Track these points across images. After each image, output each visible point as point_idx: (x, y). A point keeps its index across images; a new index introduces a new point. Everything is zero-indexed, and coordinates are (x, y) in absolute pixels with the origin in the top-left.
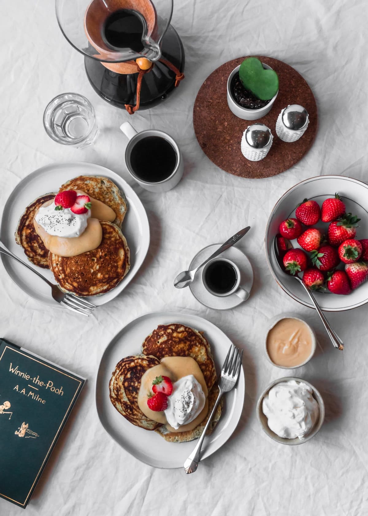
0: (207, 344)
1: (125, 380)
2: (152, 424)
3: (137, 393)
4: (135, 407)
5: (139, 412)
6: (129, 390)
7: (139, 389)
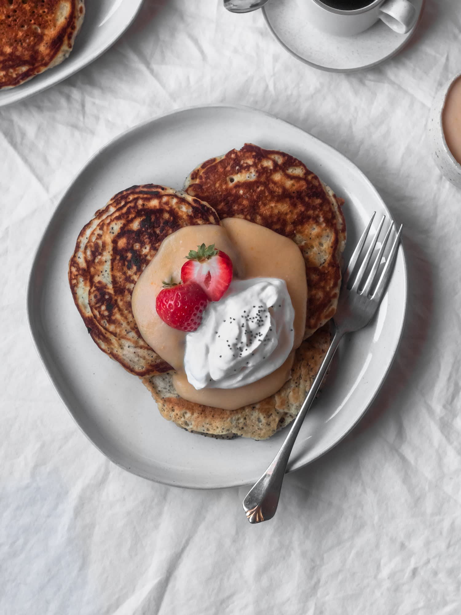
0: (343, 230)
1: (124, 232)
2: (144, 358)
3: (140, 271)
4: (120, 303)
5: (126, 318)
6: (123, 259)
7: (147, 262)
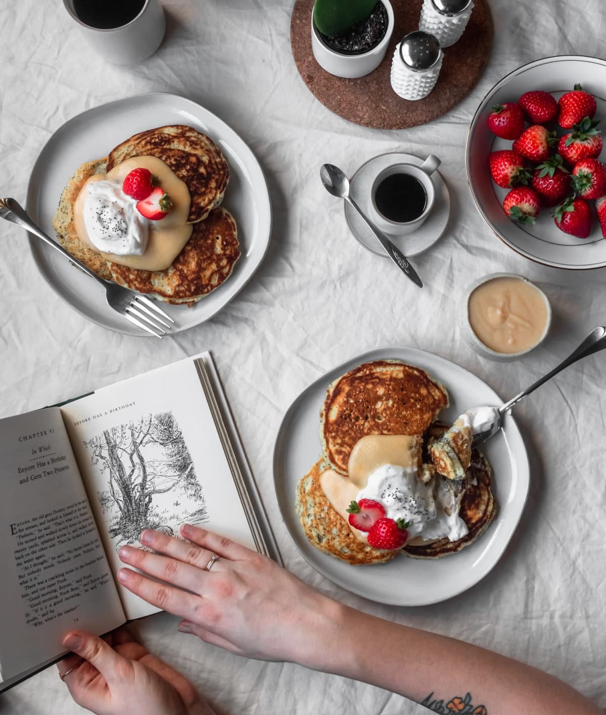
0: (172, 302)
1: (200, 162)
2: (118, 158)
3: (171, 166)
4: (156, 150)
5: (145, 151)
6: (183, 157)
7: (174, 171)
